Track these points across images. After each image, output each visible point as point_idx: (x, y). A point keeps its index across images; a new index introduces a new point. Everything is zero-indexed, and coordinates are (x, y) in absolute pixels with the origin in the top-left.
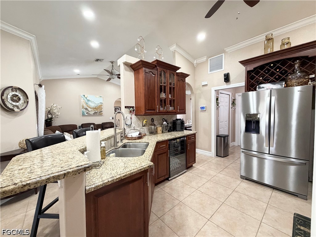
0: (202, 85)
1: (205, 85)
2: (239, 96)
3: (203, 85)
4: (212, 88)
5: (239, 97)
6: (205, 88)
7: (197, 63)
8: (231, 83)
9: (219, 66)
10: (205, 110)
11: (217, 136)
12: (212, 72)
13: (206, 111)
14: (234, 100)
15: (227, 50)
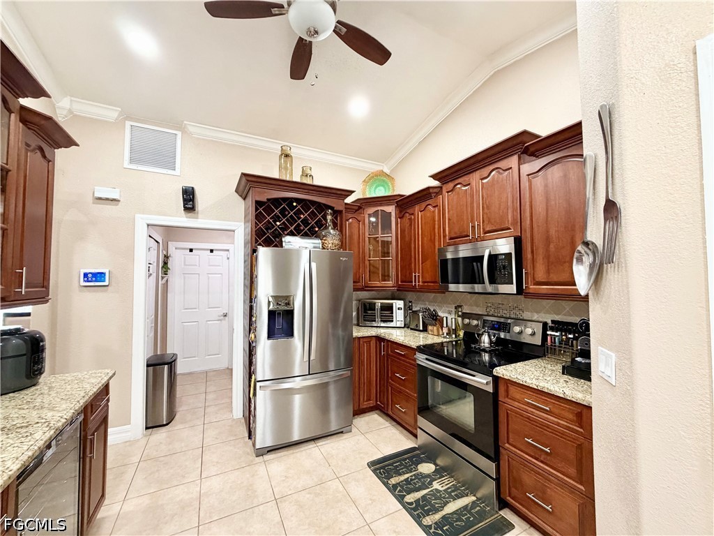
0: (97, 195)
1: (107, 199)
2: (176, 248)
3: (100, 199)
4: (138, 216)
5: (178, 250)
6: (108, 209)
7: (70, 111)
8: (200, 215)
9: (167, 161)
10: (106, 283)
11: (148, 366)
12: (139, 168)
13: (109, 288)
14: (167, 257)
15: (192, 128)
